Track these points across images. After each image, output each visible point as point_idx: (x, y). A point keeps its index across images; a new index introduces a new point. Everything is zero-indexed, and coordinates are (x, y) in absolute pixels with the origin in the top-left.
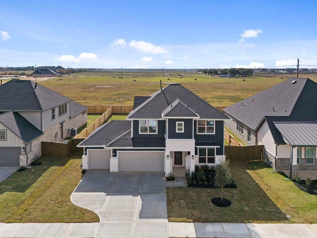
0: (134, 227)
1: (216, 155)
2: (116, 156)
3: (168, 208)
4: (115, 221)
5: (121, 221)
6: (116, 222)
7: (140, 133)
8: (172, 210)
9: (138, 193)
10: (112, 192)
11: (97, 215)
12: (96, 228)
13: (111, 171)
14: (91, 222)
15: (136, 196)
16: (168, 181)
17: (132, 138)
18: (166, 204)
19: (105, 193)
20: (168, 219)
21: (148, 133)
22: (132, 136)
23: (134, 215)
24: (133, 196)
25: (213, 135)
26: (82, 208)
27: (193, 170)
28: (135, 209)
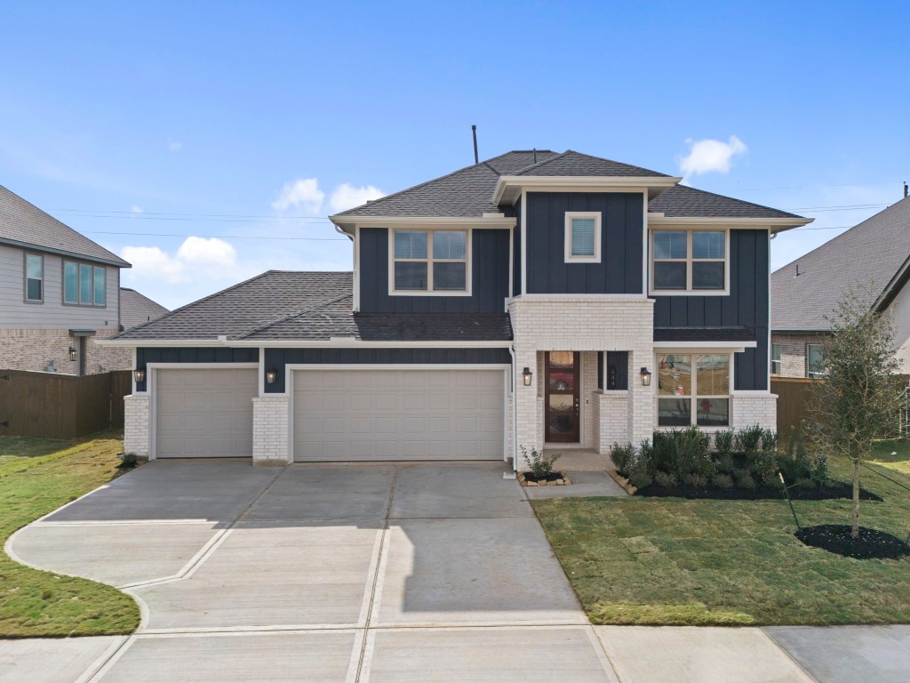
0: (369, 654)
1: (737, 387)
2: (283, 391)
3: (566, 570)
4: (244, 628)
5: (277, 627)
6: (248, 630)
7: (392, 292)
8: (597, 574)
9: (387, 518)
10: (250, 517)
11: (131, 599)
12: (97, 663)
13: (258, 455)
14: (74, 636)
15: (378, 527)
16: (530, 483)
17: (356, 315)
18: (551, 553)
19: (210, 519)
20: (586, 611)
21: (430, 292)
22: (356, 305)
23: (367, 595)
24: (359, 527)
25: (721, 297)
26: (53, 575)
27: (645, 437)
28: (372, 572)
